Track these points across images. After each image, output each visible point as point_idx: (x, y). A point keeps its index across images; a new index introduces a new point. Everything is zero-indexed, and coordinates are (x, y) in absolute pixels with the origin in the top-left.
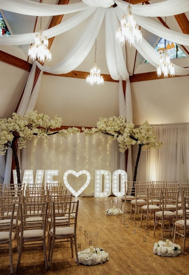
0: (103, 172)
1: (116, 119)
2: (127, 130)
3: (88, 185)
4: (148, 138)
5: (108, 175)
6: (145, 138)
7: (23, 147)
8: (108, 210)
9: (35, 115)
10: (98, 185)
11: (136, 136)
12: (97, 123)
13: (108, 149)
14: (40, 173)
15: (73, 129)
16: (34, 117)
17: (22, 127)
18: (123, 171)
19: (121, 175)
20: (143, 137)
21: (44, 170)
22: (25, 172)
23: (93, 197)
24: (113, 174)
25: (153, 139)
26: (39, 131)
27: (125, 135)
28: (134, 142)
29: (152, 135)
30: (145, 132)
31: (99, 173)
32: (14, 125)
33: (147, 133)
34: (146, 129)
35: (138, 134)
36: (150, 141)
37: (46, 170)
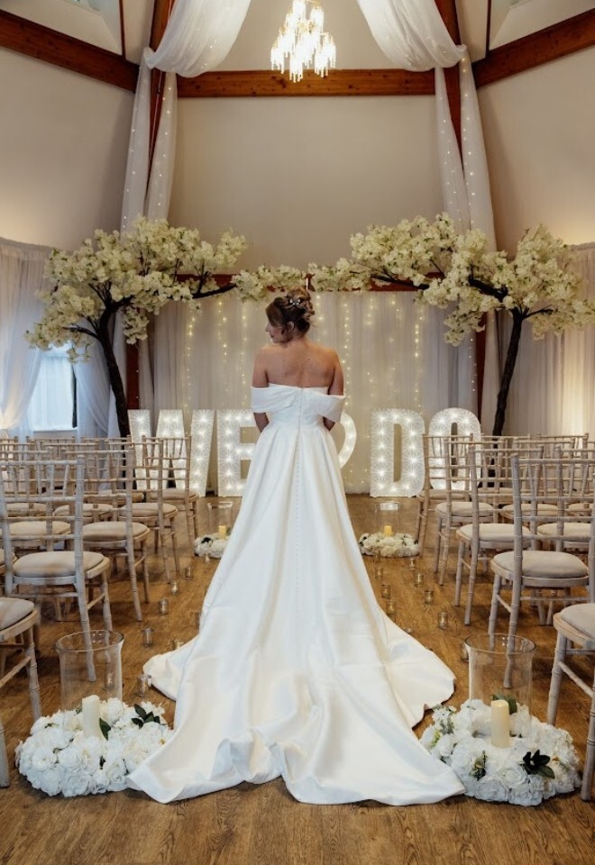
0: (396, 416)
1: (425, 224)
2: (460, 260)
3: (349, 457)
4: (544, 286)
5: (416, 426)
6: (529, 286)
7: (139, 337)
8: (365, 538)
9: (151, 229)
10: (382, 459)
11: (498, 280)
12: (352, 239)
13: (417, 341)
14: (204, 419)
15: (282, 272)
16: (149, 235)
17: (116, 270)
18: (467, 411)
19: (459, 428)
20: (523, 281)
21: (213, 412)
22: (160, 417)
23: (367, 495)
24: (431, 423)
25: (562, 287)
26: (163, 277)
27: (453, 276)
28: (487, 303)
29: (561, 272)
30: (531, 263)
31: (386, 419)
32: (90, 264)
33: (540, 266)
34: (534, 253)
35: (504, 270)
36: (552, 295)
37: (218, 411)
